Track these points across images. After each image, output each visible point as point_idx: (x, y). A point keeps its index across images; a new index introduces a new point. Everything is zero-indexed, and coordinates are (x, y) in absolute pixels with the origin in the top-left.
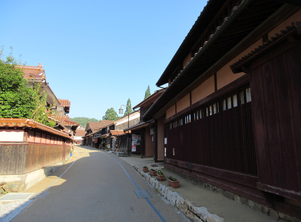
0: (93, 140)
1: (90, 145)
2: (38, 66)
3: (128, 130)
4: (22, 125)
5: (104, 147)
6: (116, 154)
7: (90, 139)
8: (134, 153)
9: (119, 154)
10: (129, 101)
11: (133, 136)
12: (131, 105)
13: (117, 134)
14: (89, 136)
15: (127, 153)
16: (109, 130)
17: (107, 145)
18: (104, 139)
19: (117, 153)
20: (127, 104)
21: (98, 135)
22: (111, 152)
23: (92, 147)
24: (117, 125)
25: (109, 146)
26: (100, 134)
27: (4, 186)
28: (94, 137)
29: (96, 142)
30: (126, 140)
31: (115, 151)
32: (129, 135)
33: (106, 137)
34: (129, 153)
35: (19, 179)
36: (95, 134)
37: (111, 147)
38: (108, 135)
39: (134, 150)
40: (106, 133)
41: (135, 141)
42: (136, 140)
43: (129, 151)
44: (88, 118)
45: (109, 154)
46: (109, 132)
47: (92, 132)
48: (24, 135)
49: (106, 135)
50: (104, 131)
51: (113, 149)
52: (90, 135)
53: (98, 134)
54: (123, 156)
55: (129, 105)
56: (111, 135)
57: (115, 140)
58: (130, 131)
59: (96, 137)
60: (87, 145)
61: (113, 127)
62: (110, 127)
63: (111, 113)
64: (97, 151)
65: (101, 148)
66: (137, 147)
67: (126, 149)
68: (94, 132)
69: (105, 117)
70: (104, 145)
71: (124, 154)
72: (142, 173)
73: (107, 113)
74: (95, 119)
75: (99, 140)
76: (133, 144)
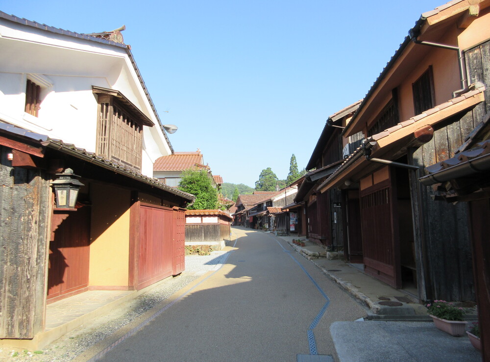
0: (247, 219)
1: (243, 224)
2: (197, 151)
3: (286, 209)
4: (216, 213)
5: (261, 227)
6: (274, 233)
7: (242, 218)
8: (293, 232)
9: (278, 233)
10: (293, 159)
11: (291, 214)
12: (296, 163)
13: (275, 211)
14: (241, 214)
15: (285, 233)
16: (266, 207)
17: (264, 224)
18: (261, 217)
19: (276, 232)
20: (291, 163)
21: (254, 213)
22: (269, 232)
23: (247, 227)
24: (274, 201)
25: (267, 226)
26: (256, 211)
27: (211, 247)
28: (247, 215)
29: (251, 221)
30: (284, 219)
31: (274, 230)
32: (287, 214)
33: (262, 215)
34: (288, 232)
35: (218, 244)
36: (249, 211)
37: (269, 226)
38: (265, 213)
39: (292, 229)
40: (262, 210)
41: (293, 220)
42: (295, 219)
43: (288, 230)
44: (233, 184)
45: (268, 234)
46: (267, 209)
47: (244, 208)
48: (218, 219)
49: (263, 212)
50: (259, 207)
51: (271, 228)
52: (242, 212)
53: (252, 210)
54: (282, 236)
55: (294, 163)
56: (268, 212)
57: (274, 219)
58: (288, 210)
59: (251, 215)
60: (240, 225)
61: (270, 203)
62: (267, 203)
63: (267, 176)
64: (253, 231)
65: (258, 228)
66: (296, 226)
67: (285, 228)
68: (247, 208)
69: (259, 182)
70: (261, 225)
71: (283, 233)
72: (292, 244)
73: (262, 176)
74: (244, 185)
75: (255, 219)
76: (291, 223)
